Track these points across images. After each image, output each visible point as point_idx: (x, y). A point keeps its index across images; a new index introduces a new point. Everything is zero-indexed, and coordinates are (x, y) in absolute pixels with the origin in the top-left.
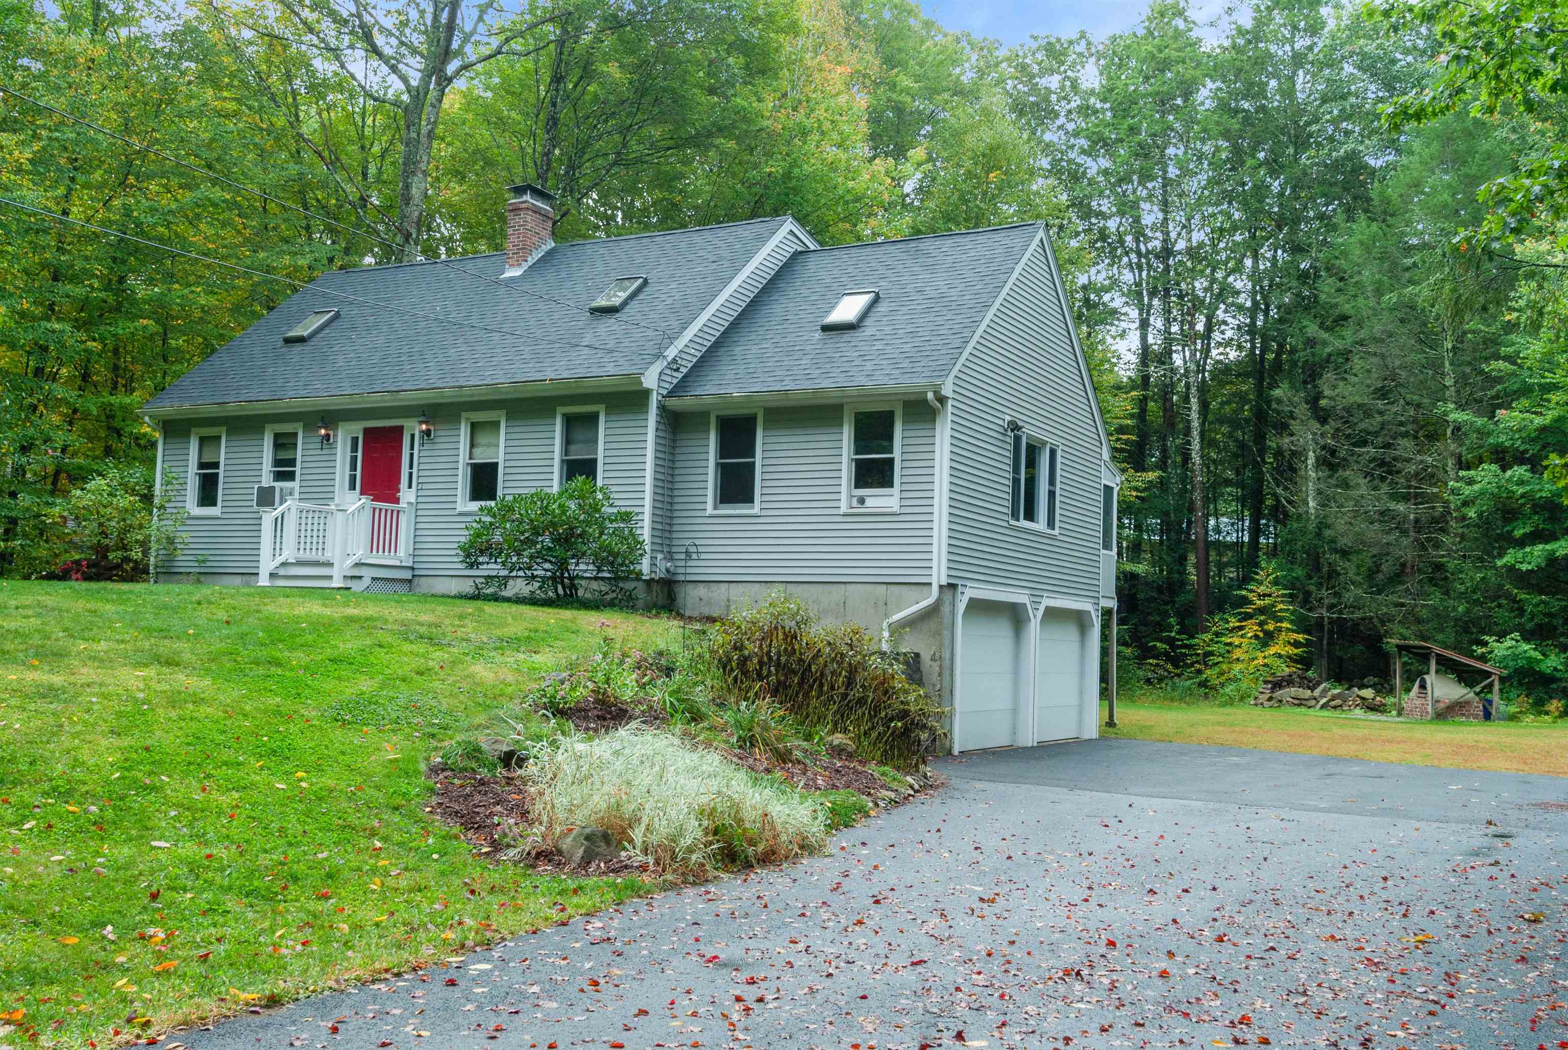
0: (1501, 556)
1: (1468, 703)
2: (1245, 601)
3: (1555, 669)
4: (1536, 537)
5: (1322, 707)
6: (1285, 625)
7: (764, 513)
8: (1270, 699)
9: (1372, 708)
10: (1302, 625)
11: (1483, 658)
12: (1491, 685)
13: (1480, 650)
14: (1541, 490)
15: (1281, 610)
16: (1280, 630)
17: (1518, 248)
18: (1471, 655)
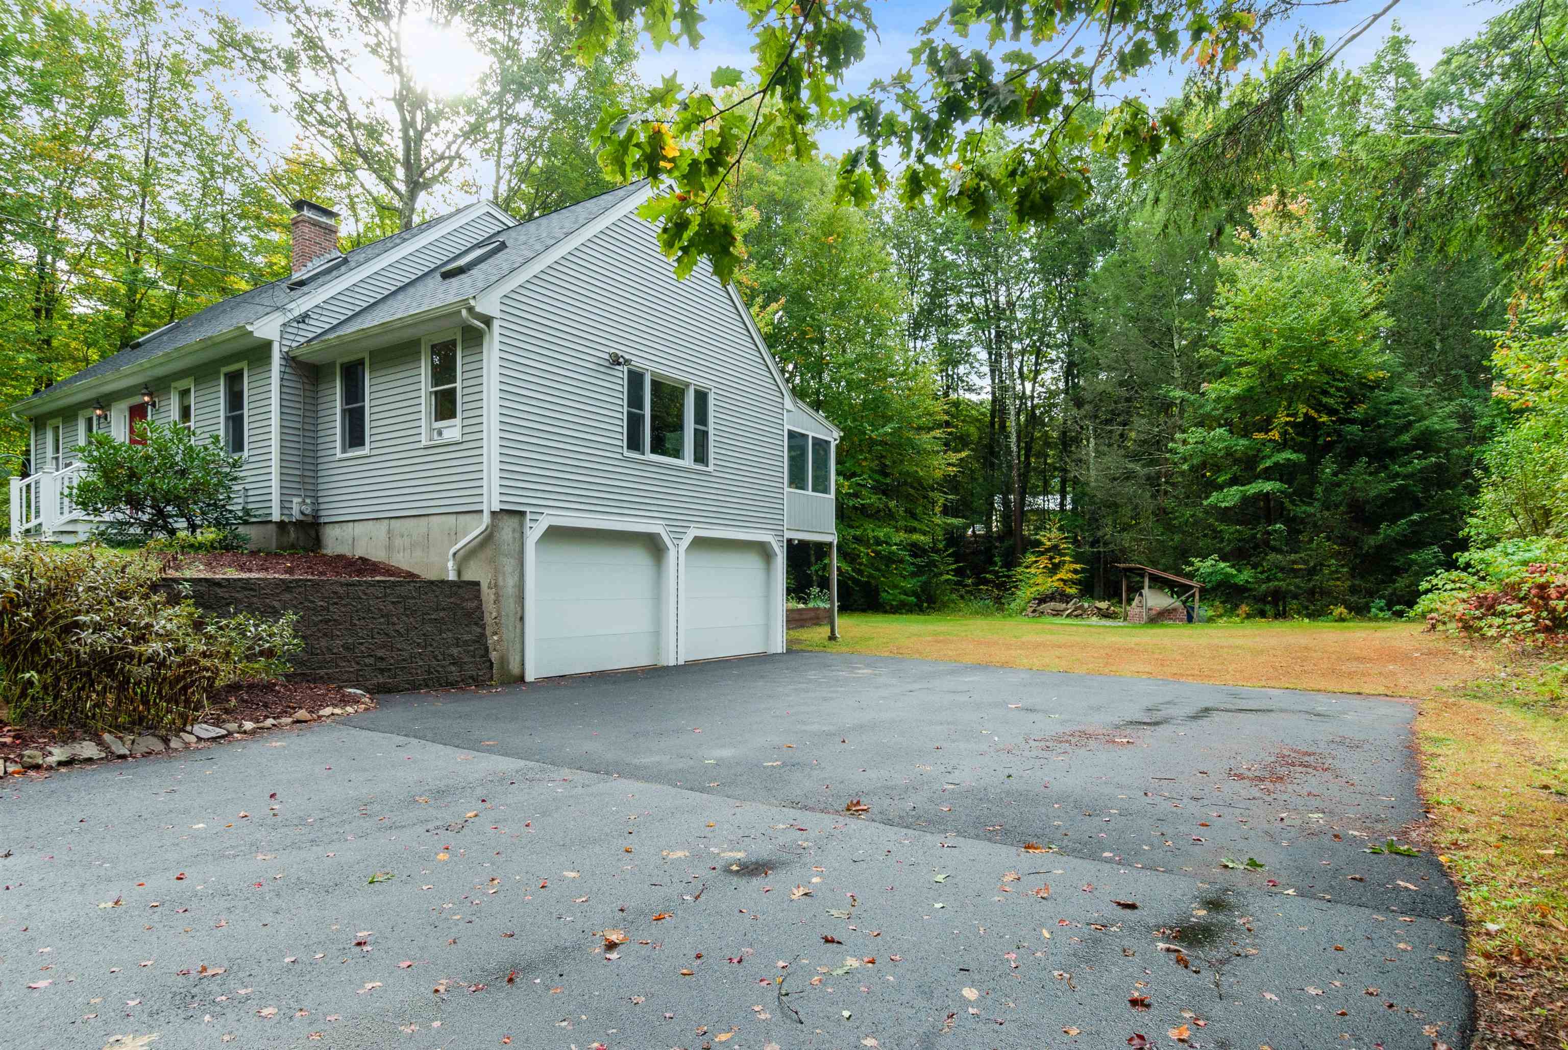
0: (1207, 498)
1: (1175, 610)
2: (1039, 543)
3: (1247, 581)
4: (1234, 481)
5: (1068, 616)
6: (1067, 558)
7: (374, 452)
8: (1034, 611)
9: (1106, 615)
10: (1077, 559)
11: (1190, 576)
12: (1193, 595)
13: (1188, 569)
14: (1236, 445)
15: (1065, 549)
16: (1064, 562)
17: (1220, 261)
18: (1180, 573)
